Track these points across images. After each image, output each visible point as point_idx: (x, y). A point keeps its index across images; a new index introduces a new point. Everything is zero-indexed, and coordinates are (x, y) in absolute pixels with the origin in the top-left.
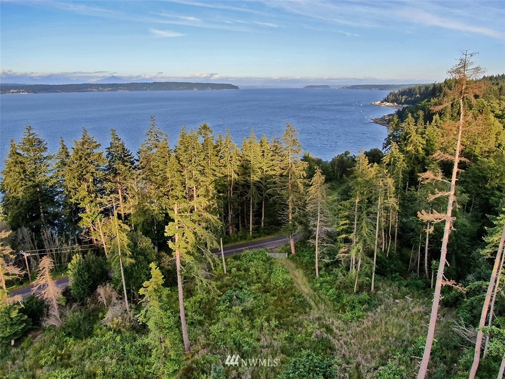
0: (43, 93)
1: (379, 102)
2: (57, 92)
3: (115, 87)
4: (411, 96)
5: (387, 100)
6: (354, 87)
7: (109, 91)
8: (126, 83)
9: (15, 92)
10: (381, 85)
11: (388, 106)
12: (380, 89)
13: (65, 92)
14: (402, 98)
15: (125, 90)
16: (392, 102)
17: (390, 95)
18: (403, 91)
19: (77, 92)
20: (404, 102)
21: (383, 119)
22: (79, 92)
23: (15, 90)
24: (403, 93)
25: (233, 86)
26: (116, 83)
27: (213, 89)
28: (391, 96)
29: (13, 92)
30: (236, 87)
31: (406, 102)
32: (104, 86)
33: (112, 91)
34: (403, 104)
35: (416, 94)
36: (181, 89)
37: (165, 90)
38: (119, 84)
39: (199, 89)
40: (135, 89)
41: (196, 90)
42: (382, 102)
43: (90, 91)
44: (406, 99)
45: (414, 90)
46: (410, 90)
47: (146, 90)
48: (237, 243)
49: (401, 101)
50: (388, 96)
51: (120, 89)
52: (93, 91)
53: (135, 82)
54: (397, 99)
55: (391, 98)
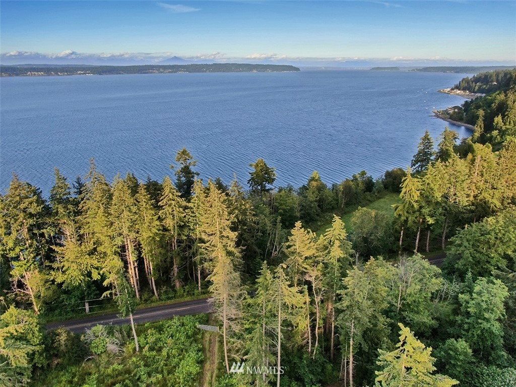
0: (107, 74)
1: (449, 89)
2: (120, 74)
3: (175, 68)
4: (487, 83)
5: (457, 87)
6: (426, 69)
7: (169, 72)
8: (186, 64)
9: (82, 74)
10: (458, 67)
11: (458, 95)
12: (455, 73)
13: (128, 73)
14: (476, 86)
15: (184, 71)
16: (464, 89)
17: (462, 81)
18: (478, 77)
19: (138, 73)
20: (478, 90)
21: (446, 112)
22: (141, 73)
23: (82, 71)
24: (476, 80)
25: (295, 67)
26: (177, 64)
27: (273, 71)
28: (464, 82)
29: (80, 74)
30: (297, 69)
31: (481, 91)
32: (165, 67)
33: (172, 72)
34: (476, 93)
35: (493, 81)
36: (240, 71)
37: (224, 72)
38: (180, 65)
39: (259, 71)
40: (195, 71)
41: (255, 71)
42: (452, 89)
43: (151, 73)
44: (480, 86)
45: (490, 77)
46: (486, 76)
47: (206, 72)
48: (182, 300)
49: (474, 88)
50: (460, 83)
51: (180, 71)
52: (154, 73)
53: (195, 63)
54: (470, 86)
55: (464, 84)
